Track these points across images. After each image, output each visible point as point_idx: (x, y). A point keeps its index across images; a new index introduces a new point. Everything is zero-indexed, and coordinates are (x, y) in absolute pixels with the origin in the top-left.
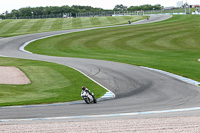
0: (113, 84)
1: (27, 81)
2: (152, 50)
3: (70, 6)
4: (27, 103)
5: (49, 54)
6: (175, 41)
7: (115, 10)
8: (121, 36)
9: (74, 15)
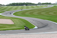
0: (37, 25)
1: (13, 23)
2: (48, 15)
3: (26, 3)
4: (13, 30)
5: (20, 16)
6: (54, 13)
7: (38, 4)
8: (40, 11)
9: (27, 5)
